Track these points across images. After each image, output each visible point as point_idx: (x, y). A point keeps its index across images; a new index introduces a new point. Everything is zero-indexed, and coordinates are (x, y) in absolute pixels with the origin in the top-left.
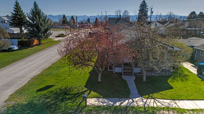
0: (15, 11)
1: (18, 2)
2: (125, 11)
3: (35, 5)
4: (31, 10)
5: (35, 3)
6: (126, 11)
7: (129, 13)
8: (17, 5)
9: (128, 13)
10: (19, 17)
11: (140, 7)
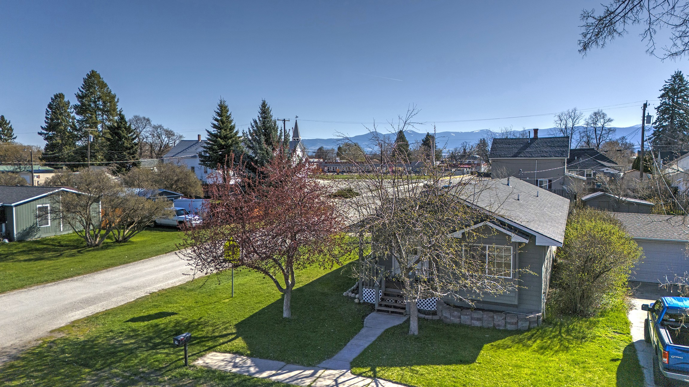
0: (215, 126)
1: (226, 104)
2: (595, 114)
3: (265, 111)
4: (253, 124)
5: (264, 105)
6: (597, 115)
7: (610, 120)
8: (223, 110)
9: (607, 118)
10: (223, 143)
11: (662, 96)
